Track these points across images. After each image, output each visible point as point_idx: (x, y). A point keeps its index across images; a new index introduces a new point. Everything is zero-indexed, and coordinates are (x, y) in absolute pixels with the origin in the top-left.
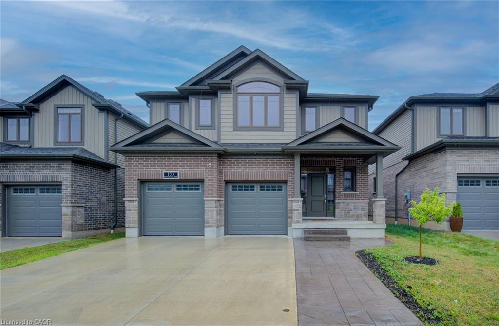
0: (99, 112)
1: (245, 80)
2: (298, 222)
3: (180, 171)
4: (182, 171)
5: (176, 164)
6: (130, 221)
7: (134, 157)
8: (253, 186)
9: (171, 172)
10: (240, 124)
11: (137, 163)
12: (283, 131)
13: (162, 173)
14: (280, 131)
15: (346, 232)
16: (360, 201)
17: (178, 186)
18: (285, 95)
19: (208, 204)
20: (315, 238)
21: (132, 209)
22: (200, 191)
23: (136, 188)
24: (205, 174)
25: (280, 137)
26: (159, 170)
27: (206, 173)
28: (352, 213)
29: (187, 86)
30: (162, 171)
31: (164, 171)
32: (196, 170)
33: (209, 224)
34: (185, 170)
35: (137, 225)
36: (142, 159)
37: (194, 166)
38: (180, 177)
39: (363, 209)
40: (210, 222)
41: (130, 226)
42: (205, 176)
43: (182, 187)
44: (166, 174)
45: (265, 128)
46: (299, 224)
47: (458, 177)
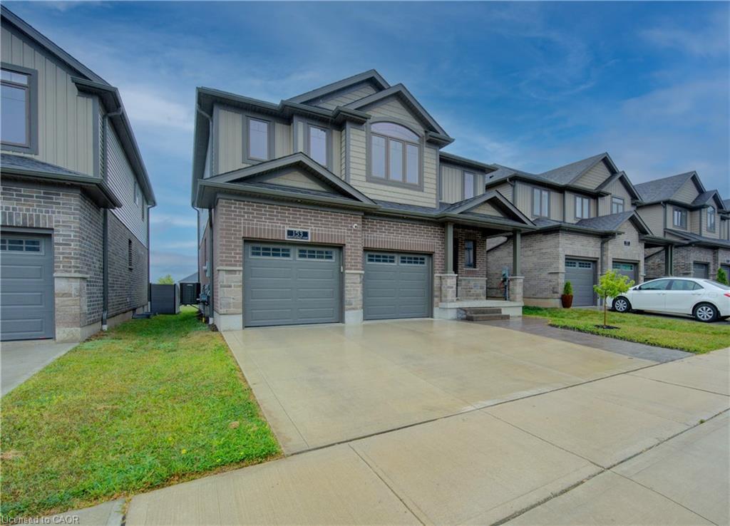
0: (78, 96)
1: (379, 117)
2: (453, 301)
3: (312, 229)
4: (315, 230)
5: (295, 218)
6: (230, 303)
7: (252, 202)
8: (393, 257)
9: (297, 230)
10: (374, 174)
11: (242, 211)
12: (423, 191)
13: (284, 231)
14: (419, 190)
15: (500, 310)
16: (479, 278)
17: (300, 251)
18: (425, 148)
19: (350, 279)
20: (483, 317)
21: (233, 284)
22: (333, 261)
23: (239, 250)
24: (346, 238)
25: (420, 199)
26: (280, 227)
27: (347, 236)
28: (472, 291)
29: (297, 103)
30: (284, 227)
31: (287, 228)
32: (335, 232)
33: (353, 306)
34: (319, 230)
35: (240, 310)
36: (250, 206)
37: (332, 225)
38: (311, 238)
39: (482, 288)
40: (354, 303)
41: (228, 312)
42: (346, 241)
43: (307, 254)
44: (290, 233)
45: (403, 185)
46: (453, 304)
47: (566, 259)
